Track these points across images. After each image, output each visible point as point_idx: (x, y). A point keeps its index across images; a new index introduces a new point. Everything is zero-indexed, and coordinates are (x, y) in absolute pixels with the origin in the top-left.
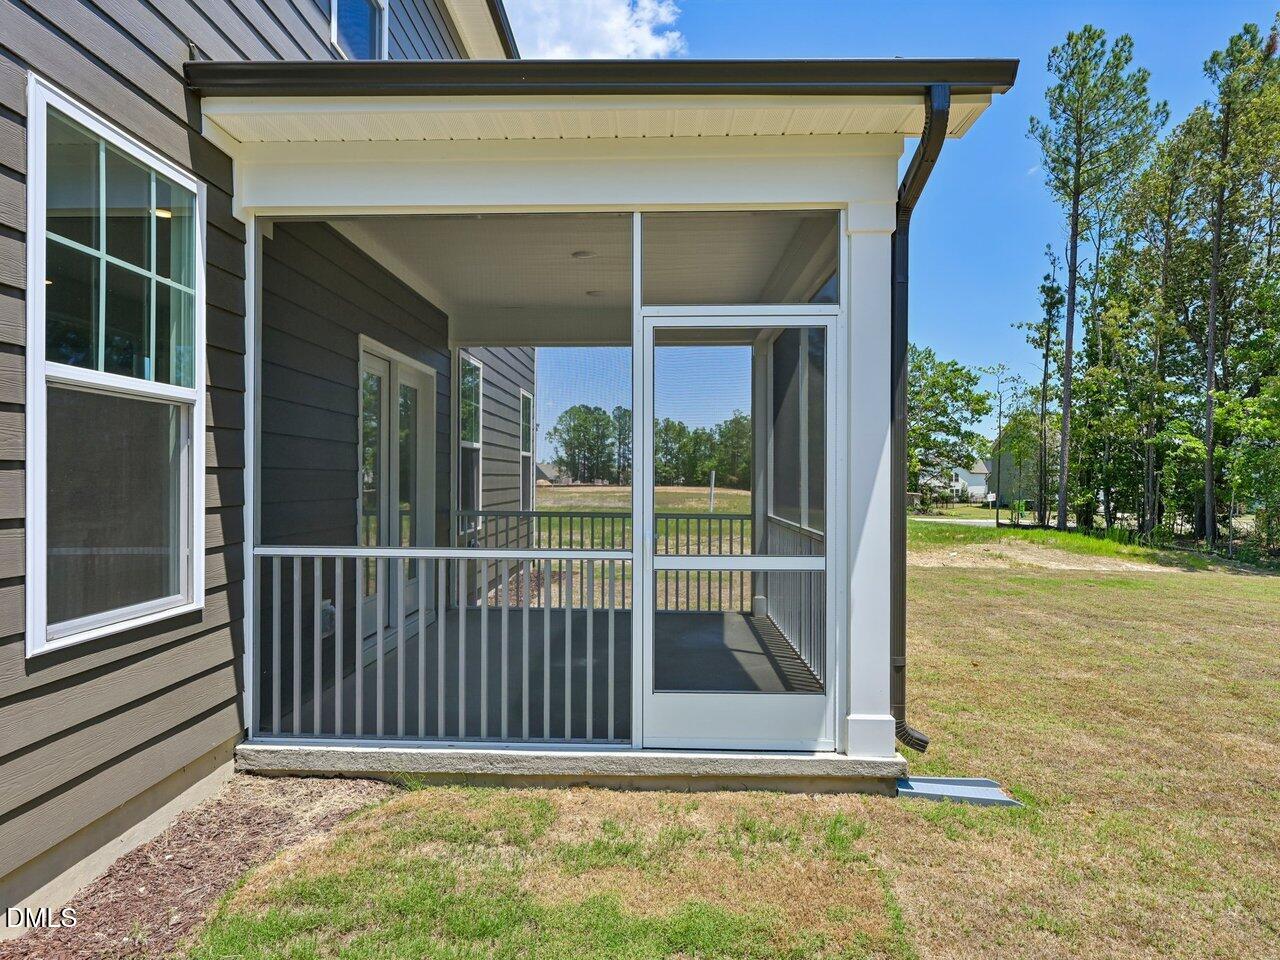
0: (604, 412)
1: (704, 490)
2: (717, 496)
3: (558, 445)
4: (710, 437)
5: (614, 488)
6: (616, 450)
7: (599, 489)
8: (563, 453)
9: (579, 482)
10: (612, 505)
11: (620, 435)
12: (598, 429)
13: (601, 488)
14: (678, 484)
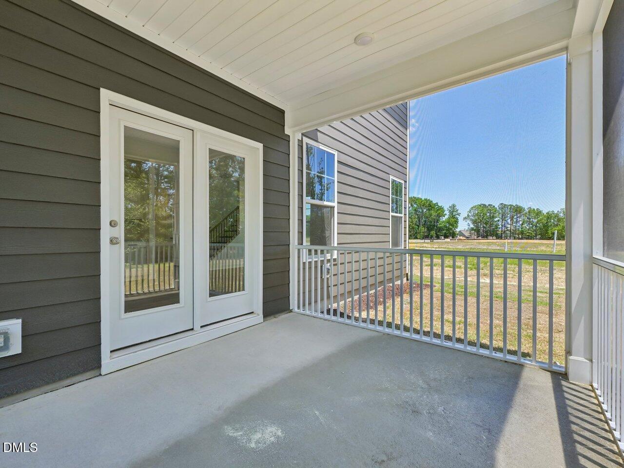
0: (494, 206)
1: (551, 242)
2: (557, 245)
3: (470, 222)
4: (557, 216)
5: (498, 241)
6: (500, 223)
7: (490, 241)
8: (472, 226)
9: (480, 238)
10: (495, 248)
11: (502, 216)
12: (490, 213)
13: (492, 240)
14: (536, 239)
